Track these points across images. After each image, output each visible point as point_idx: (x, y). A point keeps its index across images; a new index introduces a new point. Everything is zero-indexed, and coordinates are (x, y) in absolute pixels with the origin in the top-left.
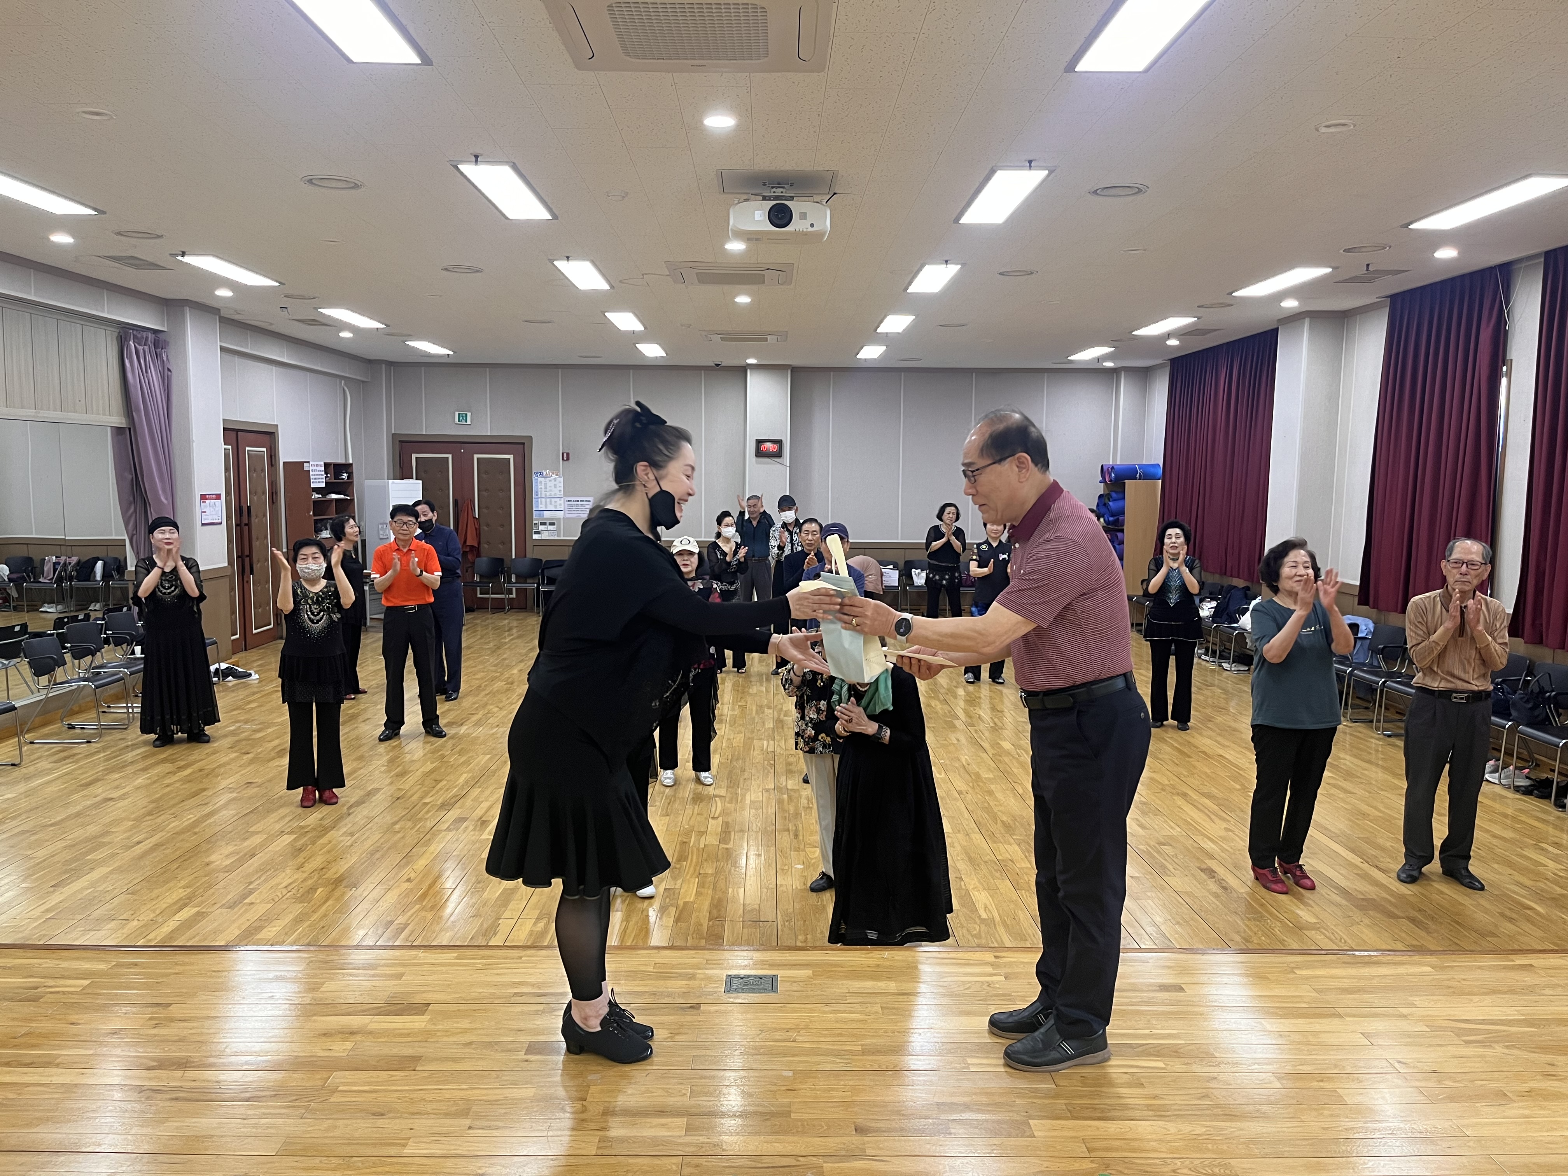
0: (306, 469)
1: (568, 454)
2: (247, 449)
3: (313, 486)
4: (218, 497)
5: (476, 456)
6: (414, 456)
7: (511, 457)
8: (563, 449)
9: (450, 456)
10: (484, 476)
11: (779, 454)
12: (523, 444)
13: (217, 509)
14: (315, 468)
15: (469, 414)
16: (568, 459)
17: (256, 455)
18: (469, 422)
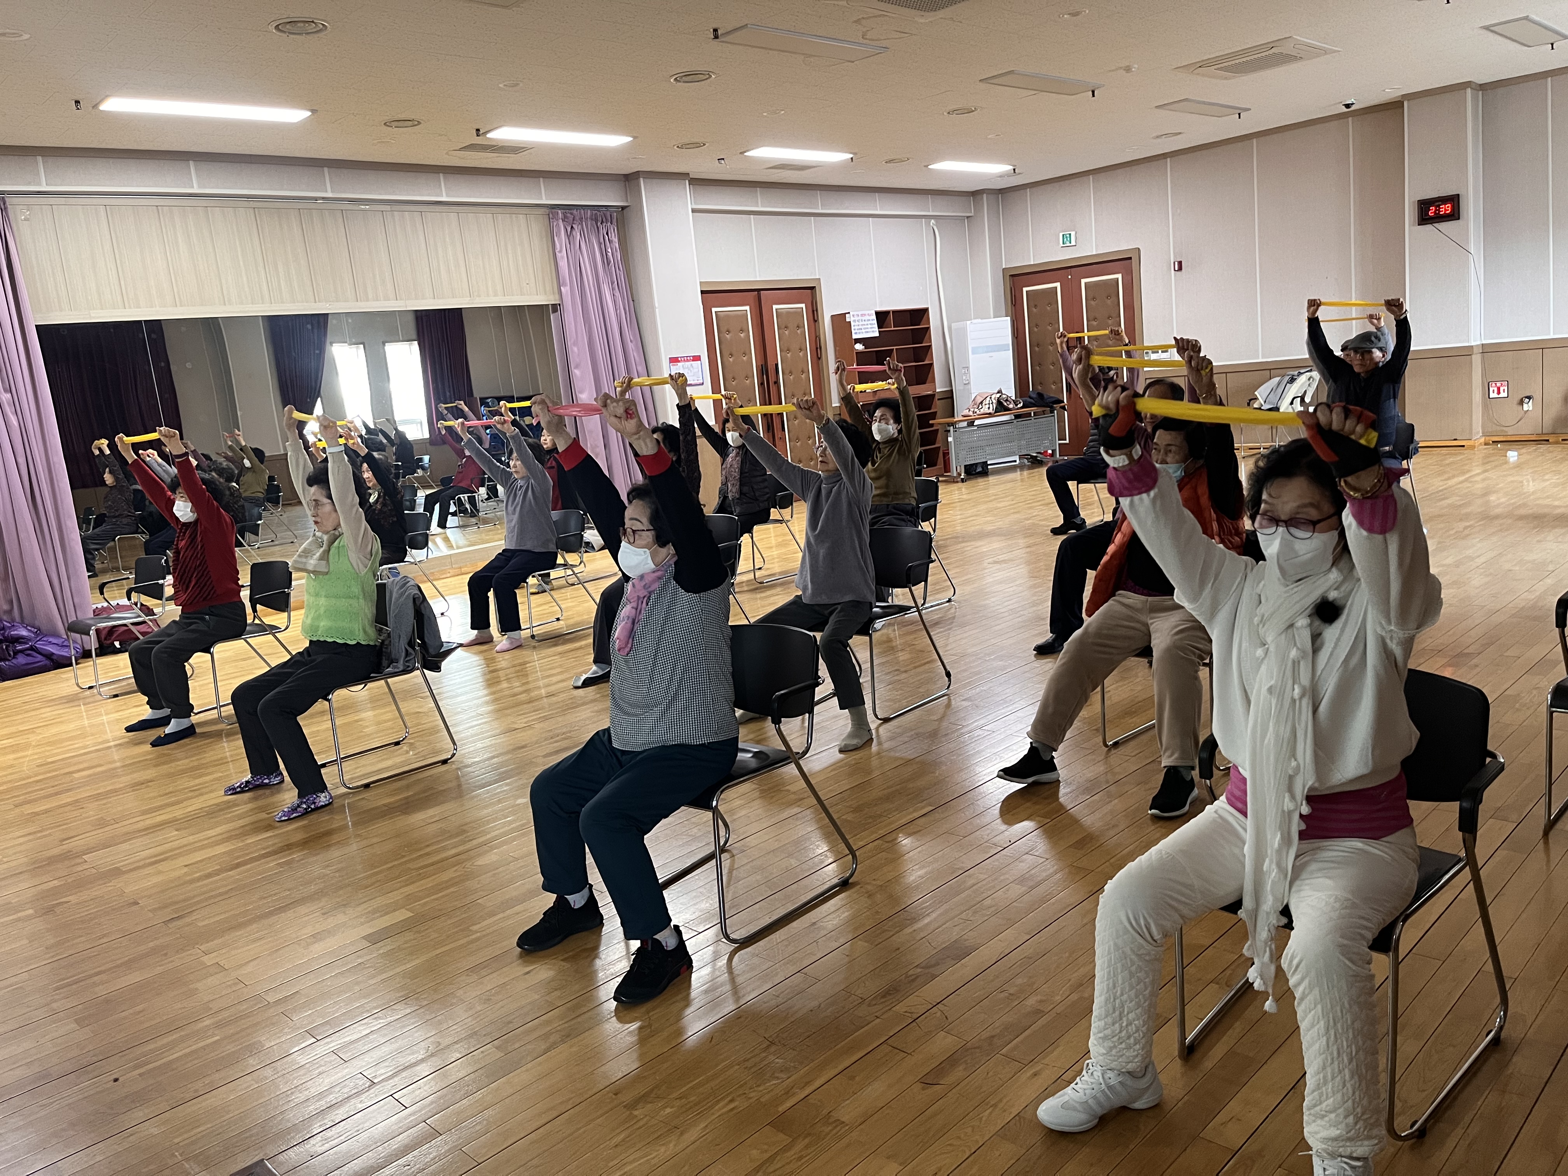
0: (848, 320)
1: (1180, 263)
2: (775, 307)
3: (854, 337)
4: (697, 358)
5: (1083, 281)
6: (1025, 289)
7: (1119, 276)
8: (1175, 256)
9: (1058, 285)
10: (1093, 303)
11: (1454, 215)
12: (1130, 258)
13: (696, 370)
14: (860, 318)
15: (1073, 233)
16: (1180, 269)
17: (788, 313)
18: (1073, 243)
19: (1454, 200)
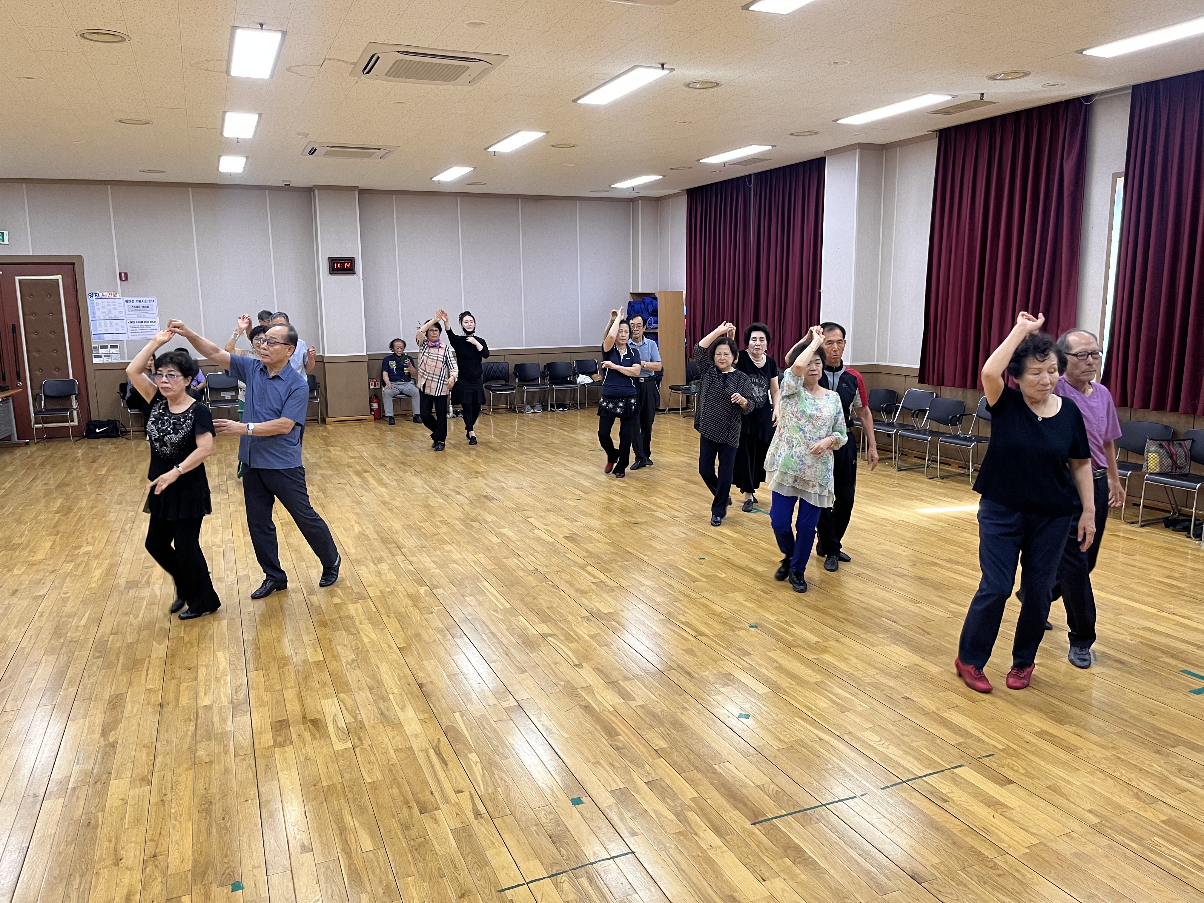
1: (126, 274)
5: (18, 278)
7: (59, 277)
8: (120, 268)
10: (29, 299)
11: (351, 271)
12: (73, 264)
15: (6, 233)
16: (126, 279)
18: (6, 242)
19: (351, 260)
